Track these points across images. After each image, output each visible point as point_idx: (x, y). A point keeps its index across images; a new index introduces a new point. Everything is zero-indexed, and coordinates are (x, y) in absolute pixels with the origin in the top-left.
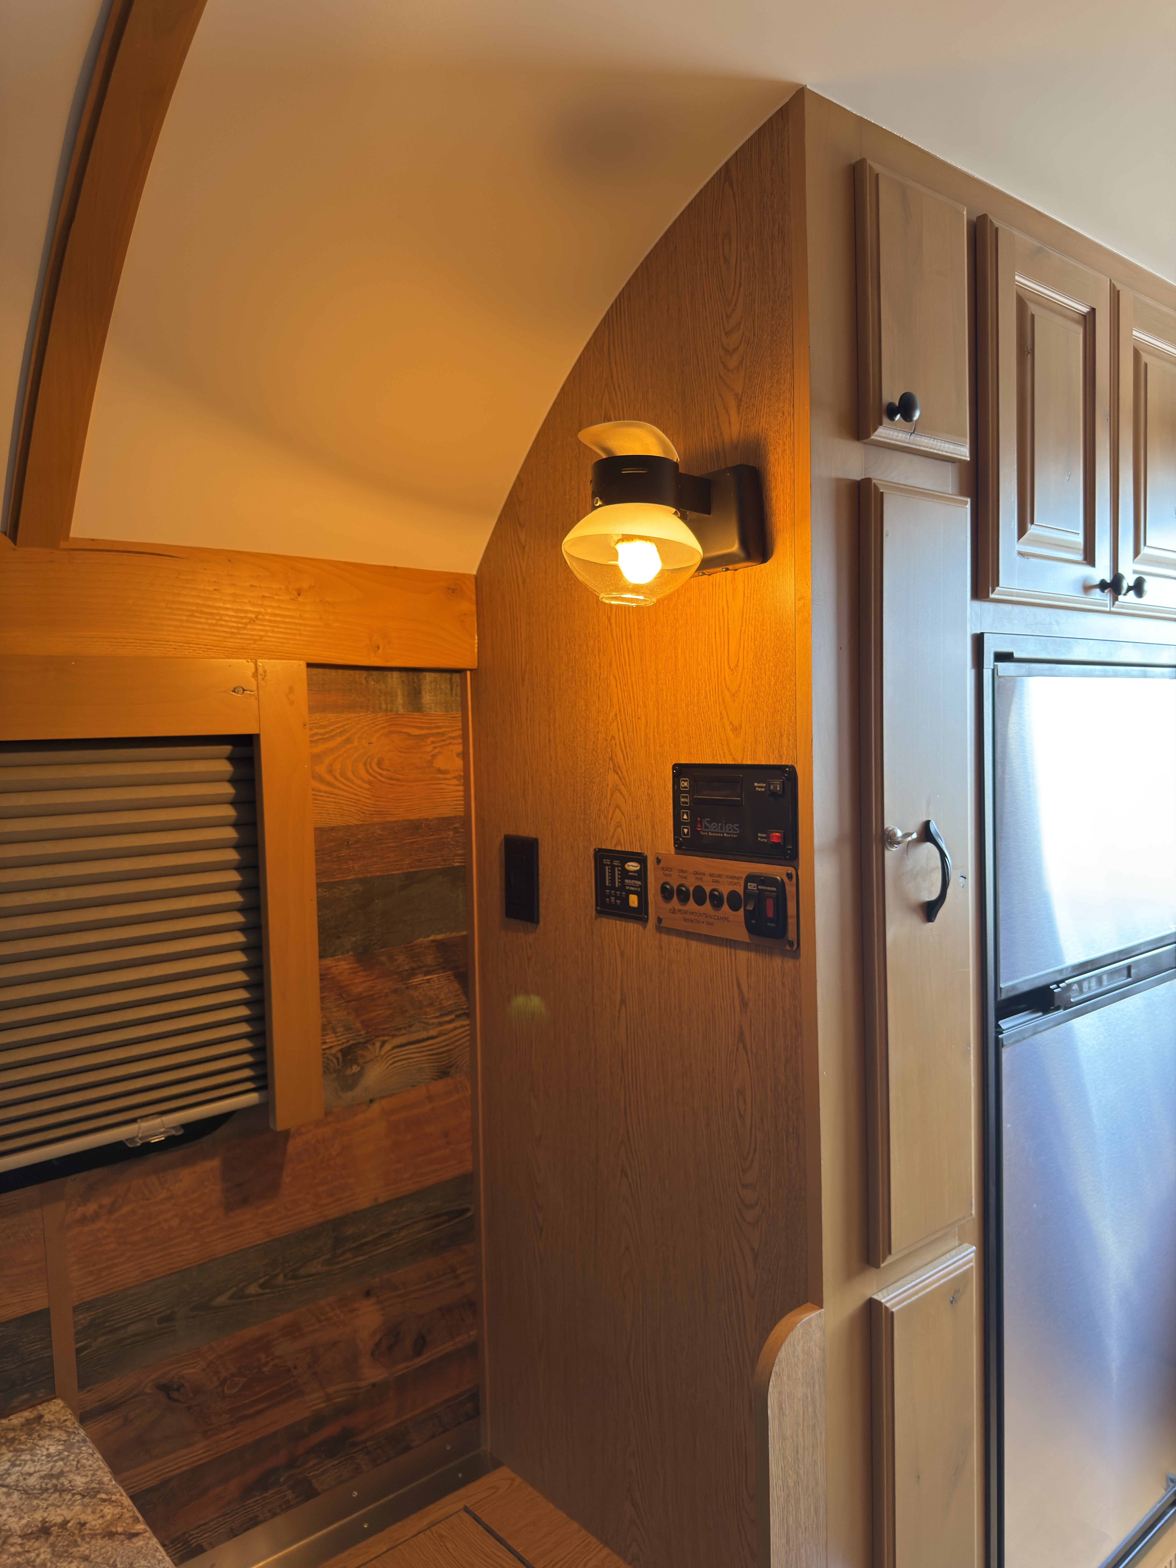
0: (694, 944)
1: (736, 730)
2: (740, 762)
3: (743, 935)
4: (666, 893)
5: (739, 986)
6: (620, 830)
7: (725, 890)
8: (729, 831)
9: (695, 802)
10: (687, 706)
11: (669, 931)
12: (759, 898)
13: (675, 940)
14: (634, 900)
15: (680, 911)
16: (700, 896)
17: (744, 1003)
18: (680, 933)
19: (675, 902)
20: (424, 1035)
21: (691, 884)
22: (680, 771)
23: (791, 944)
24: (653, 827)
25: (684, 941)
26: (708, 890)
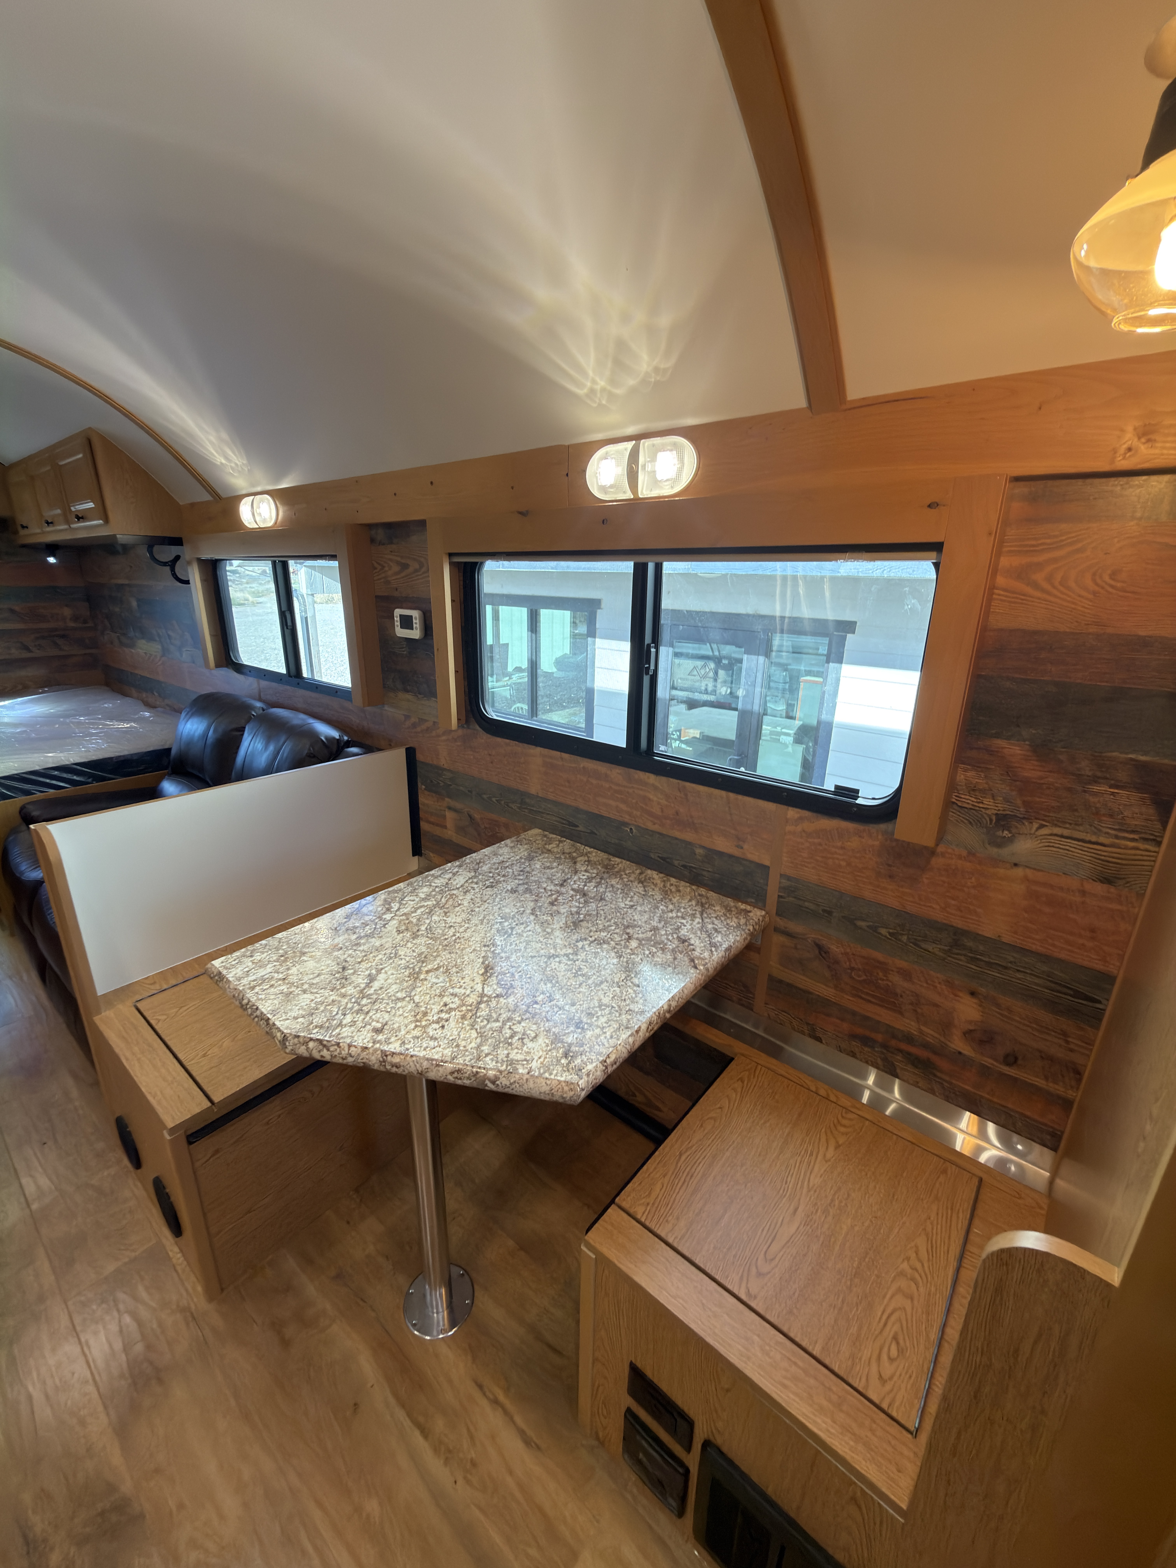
20: (1094, 839)
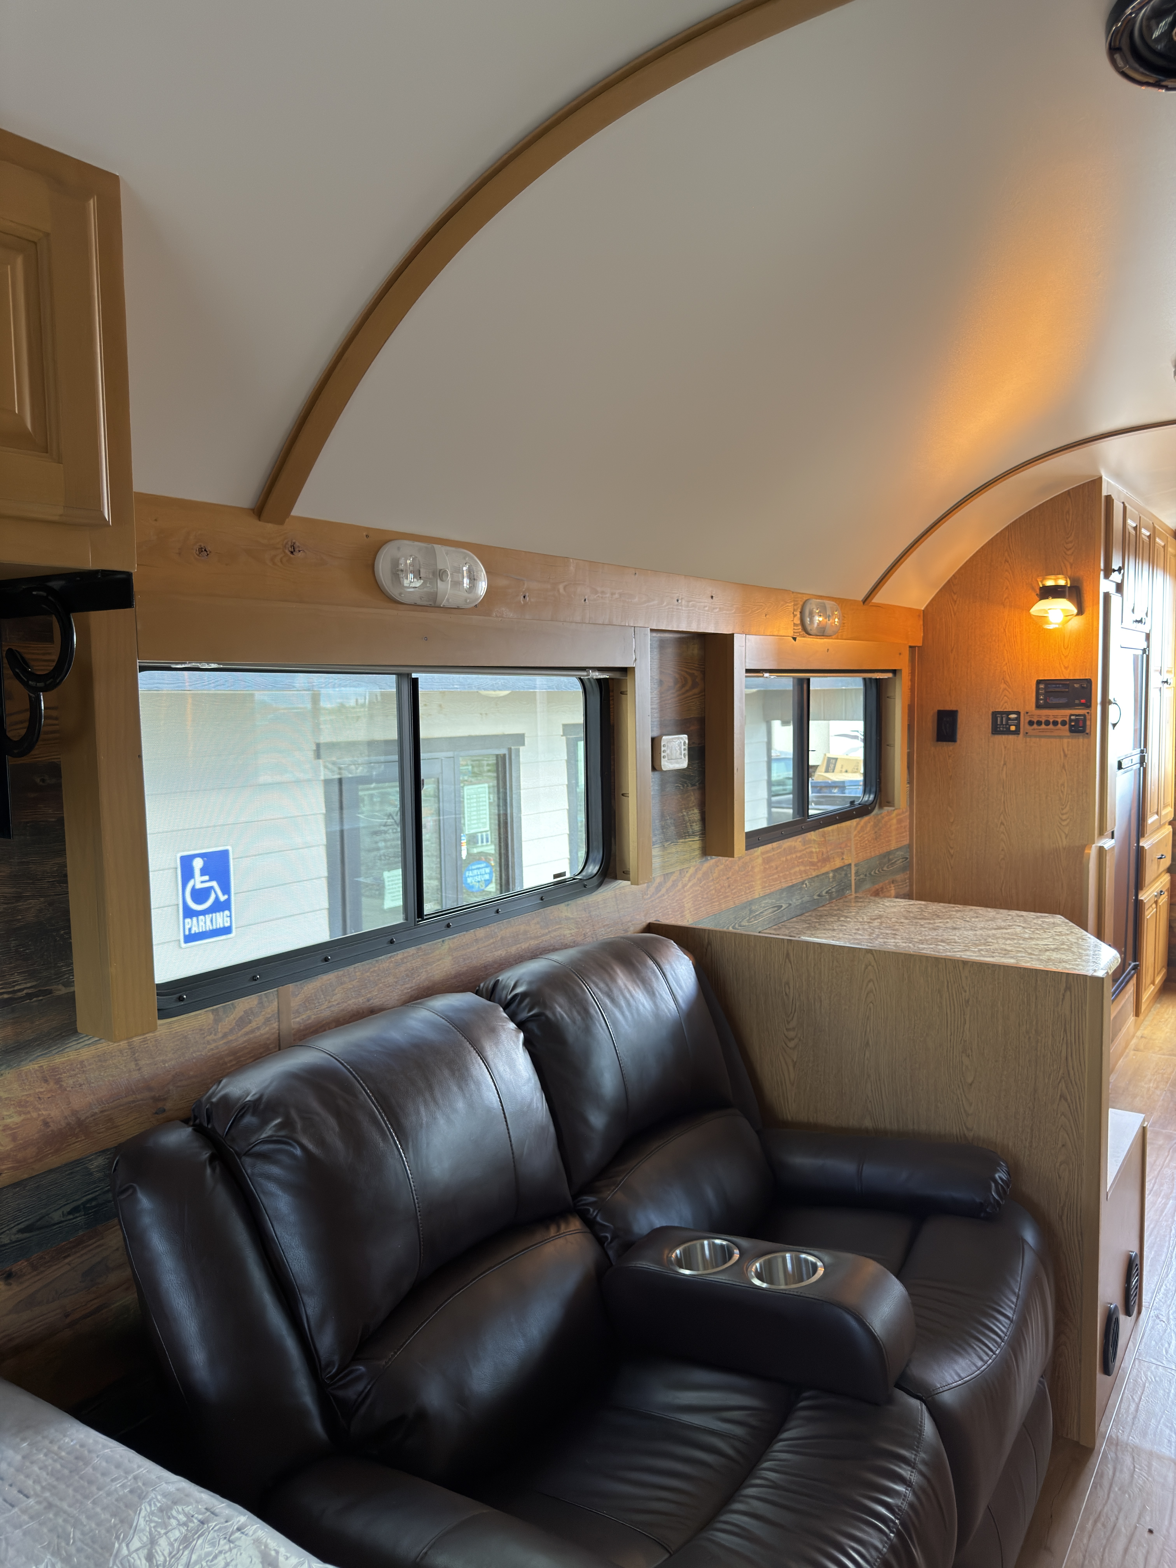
0: (1043, 740)
1: (1066, 668)
2: (1067, 678)
3: (1068, 734)
4: (1031, 723)
5: (1063, 750)
6: (1006, 704)
7: (1059, 720)
8: (1063, 701)
9: (1046, 692)
10: (1043, 660)
11: (1031, 736)
12: (1076, 721)
13: (1034, 739)
14: (1013, 728)
15: (1037, 729)
16: (1047, 723)
17: (1065, 756)
18: (1036, 736)
19: (1035, 726)
21: (1043, 720)
22: (1039, 682)
23: (1087, 734)
24: (1024, 702)
25: (1038, 739)
26: (1051, 721)
